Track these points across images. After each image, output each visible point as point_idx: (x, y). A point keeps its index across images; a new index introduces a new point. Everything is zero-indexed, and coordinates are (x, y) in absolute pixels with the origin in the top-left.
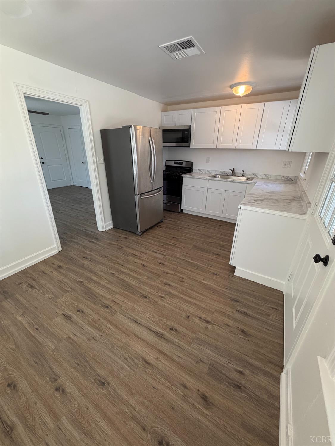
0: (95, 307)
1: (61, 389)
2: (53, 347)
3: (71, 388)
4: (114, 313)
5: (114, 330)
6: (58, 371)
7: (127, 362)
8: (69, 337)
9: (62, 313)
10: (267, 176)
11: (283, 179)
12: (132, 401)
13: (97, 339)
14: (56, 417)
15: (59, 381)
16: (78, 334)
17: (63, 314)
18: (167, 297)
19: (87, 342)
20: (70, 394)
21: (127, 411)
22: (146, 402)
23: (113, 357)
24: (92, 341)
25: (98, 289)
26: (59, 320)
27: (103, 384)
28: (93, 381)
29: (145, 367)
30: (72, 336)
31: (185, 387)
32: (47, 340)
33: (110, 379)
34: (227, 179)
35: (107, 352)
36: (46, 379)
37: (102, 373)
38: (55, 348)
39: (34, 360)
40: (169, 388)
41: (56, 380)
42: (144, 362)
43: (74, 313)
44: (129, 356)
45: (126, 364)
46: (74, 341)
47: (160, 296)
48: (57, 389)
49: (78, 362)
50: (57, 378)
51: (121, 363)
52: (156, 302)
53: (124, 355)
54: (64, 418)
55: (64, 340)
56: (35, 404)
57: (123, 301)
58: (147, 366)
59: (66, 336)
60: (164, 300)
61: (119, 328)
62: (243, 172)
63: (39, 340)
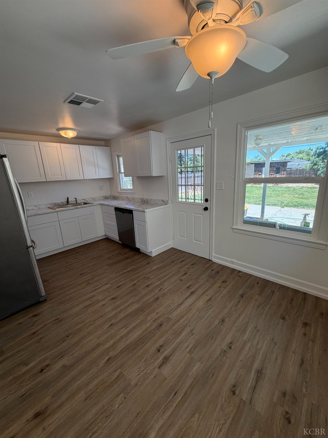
0: (157, 336)
1: (230, 345)
2: (199, 363)
3: (228, 339)
4: (169, 319)
5: (185, 318)
6: (218, 352)
7: (209, 309)
8: (189, 352)
9: (157, 369)
10: (93, 199)
11: (103, 198)
12: (229, 306)
13: (192, 329)
14: (245, 343)
15: (225, 349)
16: (186, 345)
17: (159, 368)
18: (161, 287)
19: (195, 335)
20: (231, 338)
21: (234, 308)
22: (229, 300)
23: (206, 317)
24: (194, 331)
25: (132, 337)
26: (166, 370)
27: (223, 320)
28: (222, 326)
29: (212, 300)
30: (188, 349)
31: (220, 287)
32: (190, 375)
33: (220, 317)
34: (76, 206)
35: (203, 320)
36: (225, 359)
37: (216, 322)
38: (199, 361)
39: (211, 378)
40: (221, 292)
41: (225, 351)
42: (209, 301)
43: (161, 355)
44: (206, 308)
45: (211, 309)
46: (194, 345)
47: (159, 291)
48: (230, 348)
49: (211, 338)
50: (223, 351)
51: (210, 312)
52: (164, 293)
53: (205, 311)
54: (244, 338)
55: (192, 356)
56: (241, 361)
57: (157, 313)
58: (211, 300)
59: (188, 355)
60: (164, 289)
61: (184, 314)
62: (75, 199)
63: (190, 384)
